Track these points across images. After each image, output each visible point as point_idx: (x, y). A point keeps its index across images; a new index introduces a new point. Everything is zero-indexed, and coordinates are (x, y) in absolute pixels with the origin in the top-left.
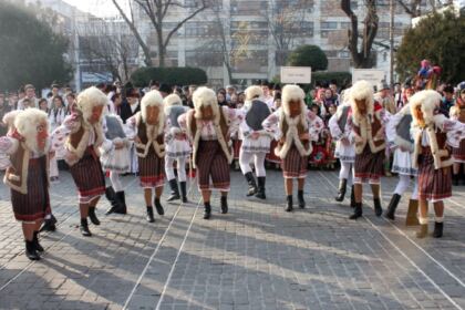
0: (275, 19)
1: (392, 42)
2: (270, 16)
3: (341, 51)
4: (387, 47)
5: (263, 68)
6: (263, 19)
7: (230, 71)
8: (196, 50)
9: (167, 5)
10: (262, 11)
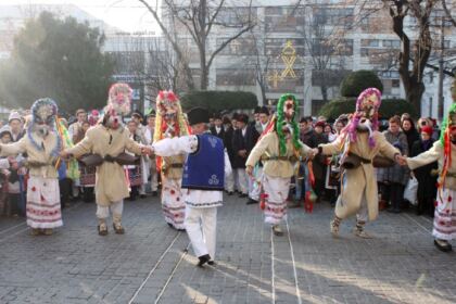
0: (313, 36)
1: (442, 62)
2: (307, 33)
3: (386, 71)
4: (436, 69)
5: (298, 89)
6: (299, 36)
7: (263, 91)
8: (228, 69)
9: (210, 24)
10: (299, 28)
